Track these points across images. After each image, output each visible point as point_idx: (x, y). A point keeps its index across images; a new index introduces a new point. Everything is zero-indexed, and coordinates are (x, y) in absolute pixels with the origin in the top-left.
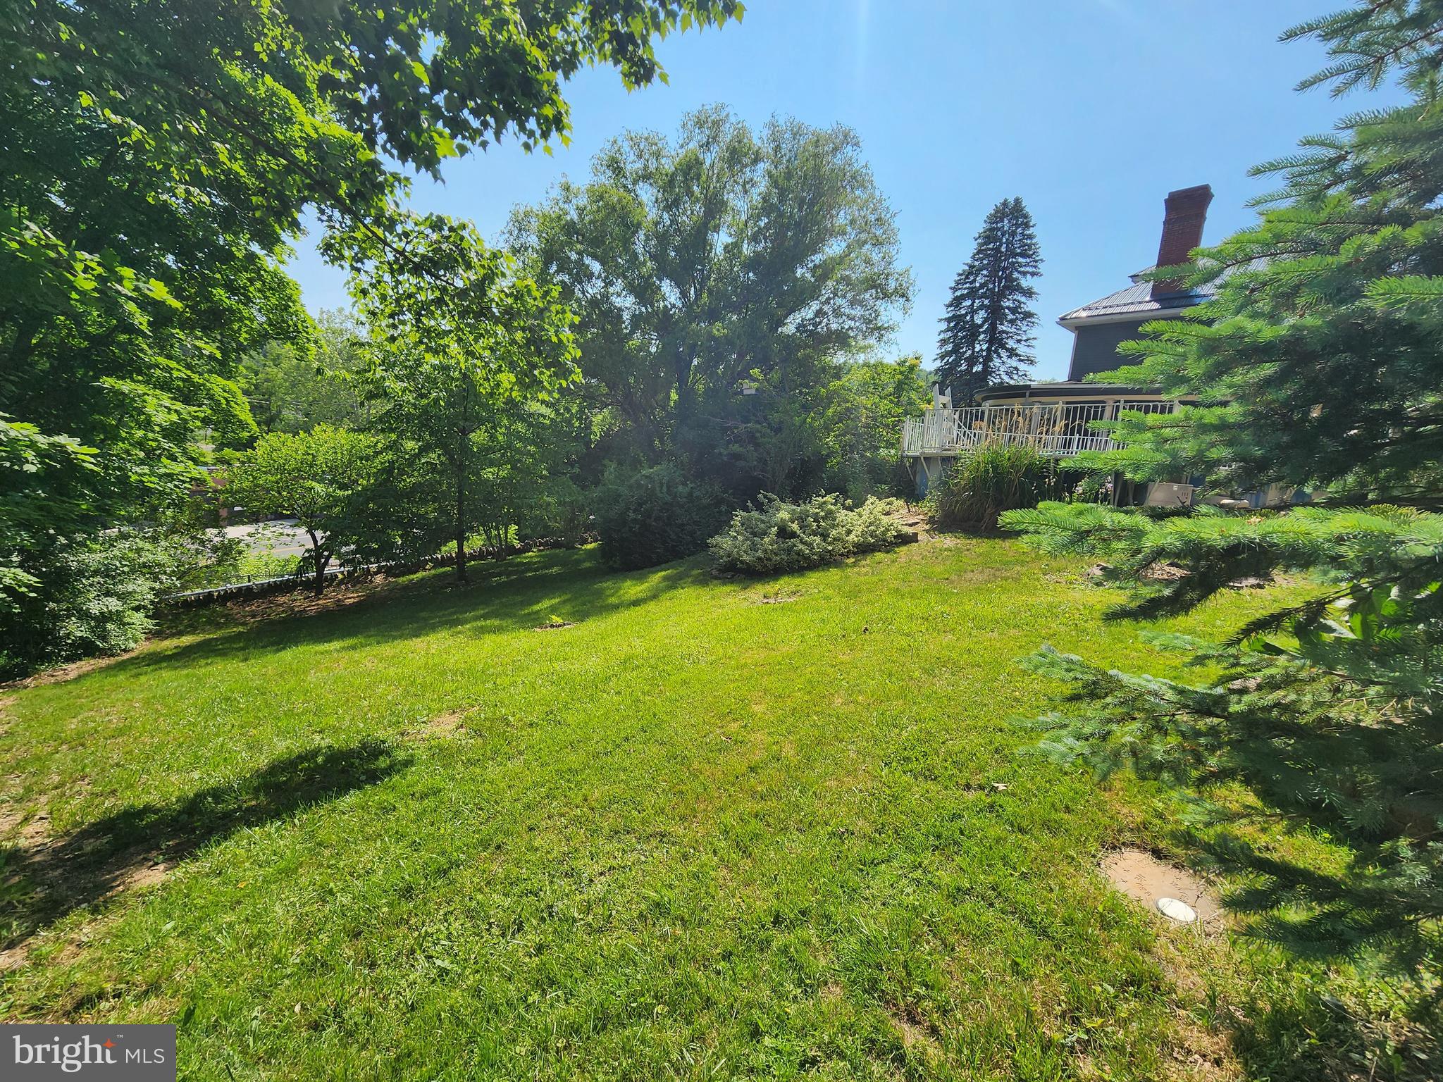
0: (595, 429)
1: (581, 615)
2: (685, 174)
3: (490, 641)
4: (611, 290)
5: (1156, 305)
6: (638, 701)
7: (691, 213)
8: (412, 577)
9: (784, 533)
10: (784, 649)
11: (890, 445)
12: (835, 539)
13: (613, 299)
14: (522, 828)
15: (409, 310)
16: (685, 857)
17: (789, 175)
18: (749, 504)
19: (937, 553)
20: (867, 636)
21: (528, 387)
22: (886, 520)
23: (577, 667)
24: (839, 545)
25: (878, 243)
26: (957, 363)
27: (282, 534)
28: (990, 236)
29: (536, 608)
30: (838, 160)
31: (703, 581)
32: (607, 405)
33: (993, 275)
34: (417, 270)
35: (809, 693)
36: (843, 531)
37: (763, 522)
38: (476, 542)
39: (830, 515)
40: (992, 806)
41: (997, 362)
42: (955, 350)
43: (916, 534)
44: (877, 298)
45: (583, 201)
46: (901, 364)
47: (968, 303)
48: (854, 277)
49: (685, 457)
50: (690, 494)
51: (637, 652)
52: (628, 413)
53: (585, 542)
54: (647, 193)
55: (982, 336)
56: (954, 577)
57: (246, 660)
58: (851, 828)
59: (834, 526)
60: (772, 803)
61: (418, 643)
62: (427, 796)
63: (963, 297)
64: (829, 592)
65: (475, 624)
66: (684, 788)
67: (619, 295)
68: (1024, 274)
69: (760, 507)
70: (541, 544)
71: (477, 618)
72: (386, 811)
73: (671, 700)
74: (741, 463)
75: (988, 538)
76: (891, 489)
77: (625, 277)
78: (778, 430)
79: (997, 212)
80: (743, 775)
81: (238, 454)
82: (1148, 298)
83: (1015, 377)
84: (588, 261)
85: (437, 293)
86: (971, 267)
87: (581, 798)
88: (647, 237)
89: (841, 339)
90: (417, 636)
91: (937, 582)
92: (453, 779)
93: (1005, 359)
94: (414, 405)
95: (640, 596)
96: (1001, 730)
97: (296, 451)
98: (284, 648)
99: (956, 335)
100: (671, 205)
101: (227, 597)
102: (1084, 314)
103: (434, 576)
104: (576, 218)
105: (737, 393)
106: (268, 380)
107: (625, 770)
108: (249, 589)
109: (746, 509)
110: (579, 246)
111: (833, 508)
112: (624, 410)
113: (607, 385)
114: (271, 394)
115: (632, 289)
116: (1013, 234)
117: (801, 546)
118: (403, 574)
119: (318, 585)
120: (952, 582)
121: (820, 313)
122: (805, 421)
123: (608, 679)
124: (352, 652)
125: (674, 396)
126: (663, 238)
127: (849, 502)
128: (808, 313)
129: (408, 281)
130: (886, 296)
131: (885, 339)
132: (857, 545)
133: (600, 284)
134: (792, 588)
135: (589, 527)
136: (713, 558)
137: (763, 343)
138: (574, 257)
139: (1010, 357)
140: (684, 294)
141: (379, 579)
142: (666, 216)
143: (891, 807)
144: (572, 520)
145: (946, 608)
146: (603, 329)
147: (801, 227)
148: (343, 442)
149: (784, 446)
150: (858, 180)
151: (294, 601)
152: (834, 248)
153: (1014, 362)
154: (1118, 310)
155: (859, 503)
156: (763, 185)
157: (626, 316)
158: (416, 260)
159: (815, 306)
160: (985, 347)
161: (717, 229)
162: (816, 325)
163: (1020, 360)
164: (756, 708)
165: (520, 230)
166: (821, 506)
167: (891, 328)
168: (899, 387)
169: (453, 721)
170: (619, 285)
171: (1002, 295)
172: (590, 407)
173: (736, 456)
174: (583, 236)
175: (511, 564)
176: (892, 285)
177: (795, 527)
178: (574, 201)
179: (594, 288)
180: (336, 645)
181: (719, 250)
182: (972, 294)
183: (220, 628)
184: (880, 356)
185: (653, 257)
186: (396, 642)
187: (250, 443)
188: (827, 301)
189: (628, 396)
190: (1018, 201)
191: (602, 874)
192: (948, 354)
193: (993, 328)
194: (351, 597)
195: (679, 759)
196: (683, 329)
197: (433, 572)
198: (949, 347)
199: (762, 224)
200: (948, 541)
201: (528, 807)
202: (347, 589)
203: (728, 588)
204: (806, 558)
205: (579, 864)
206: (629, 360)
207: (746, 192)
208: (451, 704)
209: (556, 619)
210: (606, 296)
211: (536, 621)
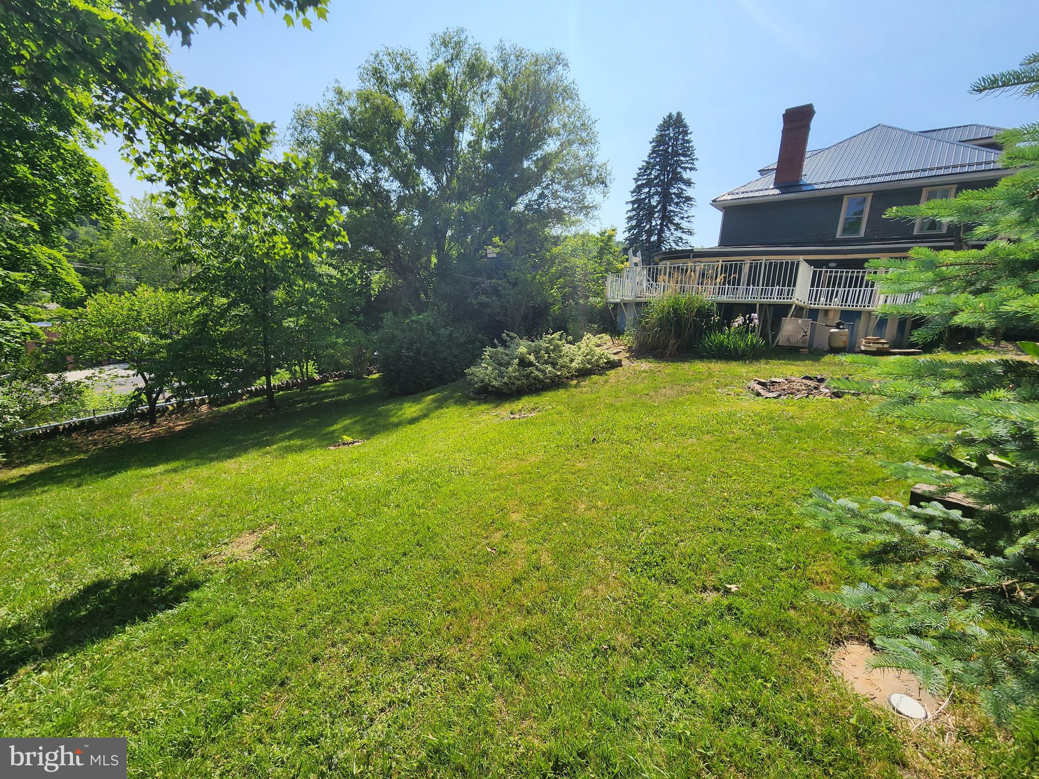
0: (373, 286)
1: (370, 432)
2: (434, 84)
3: (293, 459)
4: (380, 175)
5: (777, 192)
6: (414, 514)
7: (440, 116)
8: (231, 406)
9: (524, 363)
10: (531, 459)
11: (597, 294)
12: (561, 367)
13: (383, 183)
14: (305, 660)
15: (186, 178)
16: (462, 686)
17: (515, 88)
18: (496, 341)
19: (637, 374)
20: (595, 445)
21: (299, 247)
22: (598, 351)
23: (362, 483)
24: (565, 371)
25: (583, 143)
26: (639, 234)
27: (117, 376)
28: (660, 141)
29: (332, 429)
30: (552, 77)
31: (463, 401)
32: (381, 268)
33: (663, 170)
34: (189, 141)
35: (557, 500)
36: (567, 360)
37: (507, 355)
38: (282, 377)
39: (557, 348)
40: (729, 608)
41: (667, 233)
42: (638, 225)
43: (620, 361)
44: (584, 185)
45: (353, 103)
46: (602, 234)
47: (647, 190)
48: (566, 168)
49: (444, 307)
50: (450, 335)
51: (413, 466)
52: (399, 274)
53: (370, 373)
54: (405, 98)
55: (656, 215)
56: (652, 393)
57: (79, 486)
58: (613, 643)
59: (560, 357)
60: (538, 619)
61: (230, 464)
62: (220, 625)
63: (642, 186)
64: (560, 408)
65: (280, 444)
66: (457, 605)
67: (387, 181)
68: (685, 169)
69: (504, 344)
70: (336, 376)
71: (283, 440)
72: (177, 645)
73: (443, 513)
74: (489, 310)
75: (672, 361)
76: (599, 327)
77: (391, 166)
78: (515, 284)
79: (665, 122)
80: (509, 588)
81: (70, 312)
82: (772, 186)
83: (680, 244)
84: (361, 152)
85: (211, 165)
86: (648, 163)
87: (362, 621)
88: (406, 132)
89: (558, 216)
90: (231, 457)
91: (640, 397)
92: (246, 603)
93: (673, 231)
94: (219, 268)
95: (414, 415)
96: (720, 529)
97: (122, 308)
98: (115, 473)
99: (638, 213)
100: (424, 109)
101: (70, 430)
102: (729, 197)
103: (250, 405)
104: (348, 117)
105: (482, 257)
106: (102, 251)
107: (402, 588)
108: (91, 421)
109: (494, 346)
110: (351, 139)
111: (560, 343)
112: (395, 270)
113: (381, 252)
114: (105, 263)
115: (396, 175)
116: (677, 139)
117: (537, 373)
118: (224, 404)
119: (151, 416)
120: (651, 397)
121: (542, 196)
122: (535, 278)
123: (388, 493)
124: (173, 475)
125: (434, 260)
126: (420, 136)
127: (570, 338)
128: (532, 196)
129: (183, 152)
130: (591, 183)
131: (590, 215)
132: (578, 370)
133: (370, 170)
134: (532, 405)
135: (373, 362)
136: (470, 384)
137: (501, 218)
138: (348, 148)
139: (676, 229)
140: (438, 180)
141: (204, 408)
142: (421, 117)
143: (644, 618)
144: (359, 357)
145: (651, 419)
146: (375, 207)
147: (526, 129)
148: (163, 299)
149: (520, 296)
150: (568, 93)
151: (130, 430)
152: (551, 146)
153: (679, 234)
154: (751, 195)
155: (577, 338)
156: (496, 96)
157: (393, 197)
158: (188, 131)
159: (538, 190)
160: (659, 222)
161: (461, 130)
162: (539, 205)
163: (683, 232)
164: (514, 517)
165: (303, 126)
166: (550, 342)
167: (595, 207)
168: (601, 252)
169: (251, 541)
170: (385, 173)
171: (669, 184)
172: (369, 269)
173: (484, 305)
174: (355, 131)
175: (312, 393)
176: (595, 174)
177: (532, 358)
178: (346, 103)
179: (366, 175)
180: (161, 468)
181: (464, 146)
182: (649, 183)
183: (65, 456)
184: (587, 228)
185: (412, 150)
186: (213, 464)
187: (81, 302)
188: (547, 187)
189: (398, 259)
190: (679, 115)
191: (382, 710)
192: (632, 228)
193: (664, 209)
194: (180, 425)
195: (451, 573)
196: (439, 206)
197: (249, 401)
198: (634, 223)
199: (496, 126)
200: (644, 365)
201: (313, 634)
202: (177, 418)
203: (483, 407)
204: (541, 381)
205: (359, 700)
206: (396, 232)
207: (483, 101)
208: (251, 524)
209: (347, 439)
210: (376, 180)
211: (332, 440)
